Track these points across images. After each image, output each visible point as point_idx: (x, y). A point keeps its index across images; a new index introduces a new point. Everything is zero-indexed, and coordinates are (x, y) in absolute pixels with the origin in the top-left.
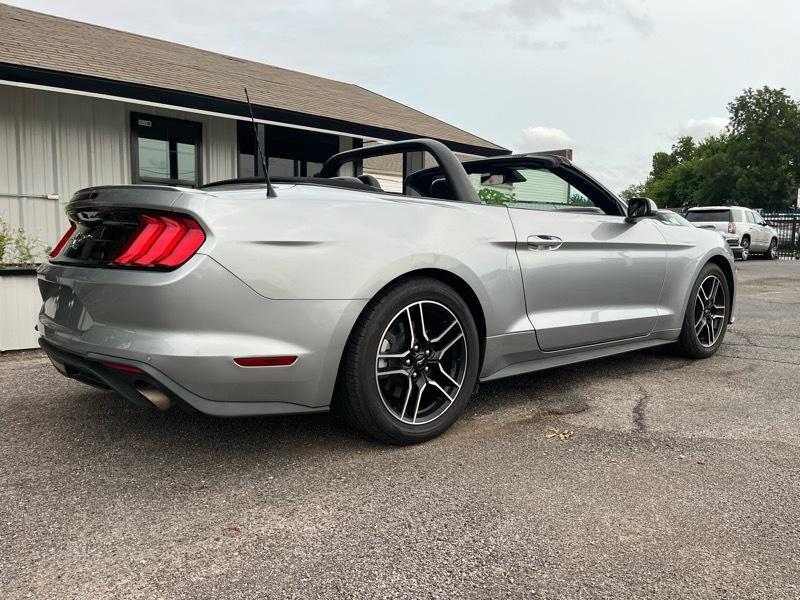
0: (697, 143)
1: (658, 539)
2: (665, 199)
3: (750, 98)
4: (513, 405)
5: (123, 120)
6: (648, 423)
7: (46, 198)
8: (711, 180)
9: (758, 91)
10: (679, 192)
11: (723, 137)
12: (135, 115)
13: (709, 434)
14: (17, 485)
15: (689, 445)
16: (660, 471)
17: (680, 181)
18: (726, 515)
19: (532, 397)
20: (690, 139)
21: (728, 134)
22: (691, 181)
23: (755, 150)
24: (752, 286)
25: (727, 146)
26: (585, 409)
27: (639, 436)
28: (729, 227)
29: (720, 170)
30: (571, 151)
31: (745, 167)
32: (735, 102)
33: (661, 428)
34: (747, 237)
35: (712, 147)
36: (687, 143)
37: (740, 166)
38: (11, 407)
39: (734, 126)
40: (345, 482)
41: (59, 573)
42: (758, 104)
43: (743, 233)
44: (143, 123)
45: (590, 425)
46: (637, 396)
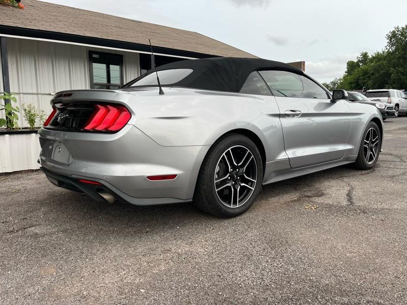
0: (370, 55)
1: (365, 255)
2: (353, 85)
3: (398, 32)
4: (287, 193)
5: (85, 55)
6: (354, 201)
7: (50, 94)
8: (377, 75)
9: (402, 28)
10: (360, 82)
11: (384, 52)
12: (91, 52)
13: (386, 207)
14: (63, 231)
15: (375, 212)
16: (363, 224)
17: (361, 76)
18: (396, 244)
19: (296, 189)
20: (366, 53)
21: (386, 51)
22: (367, 76)
23: (400, 59)
24: (401, 131)
25: (386, 57)
26: (322, 195)
27: (351, 207)
28: (388, 100)
29: (382, 70)
30: (304, 62)
31: (395, 68)
32: (390, 34)
33: (361, 203)
34: (397, 105)
35: (378, 58)
36: (365, 55)
37: (393, 67)
38: (49, 196)
39: (389, 46)
40: (213, 229)
41: (93, 270)
42: (402, 35)
43: (395, 103)
44: (95, 56)
45: (326, 202)
46: (347, 188)
